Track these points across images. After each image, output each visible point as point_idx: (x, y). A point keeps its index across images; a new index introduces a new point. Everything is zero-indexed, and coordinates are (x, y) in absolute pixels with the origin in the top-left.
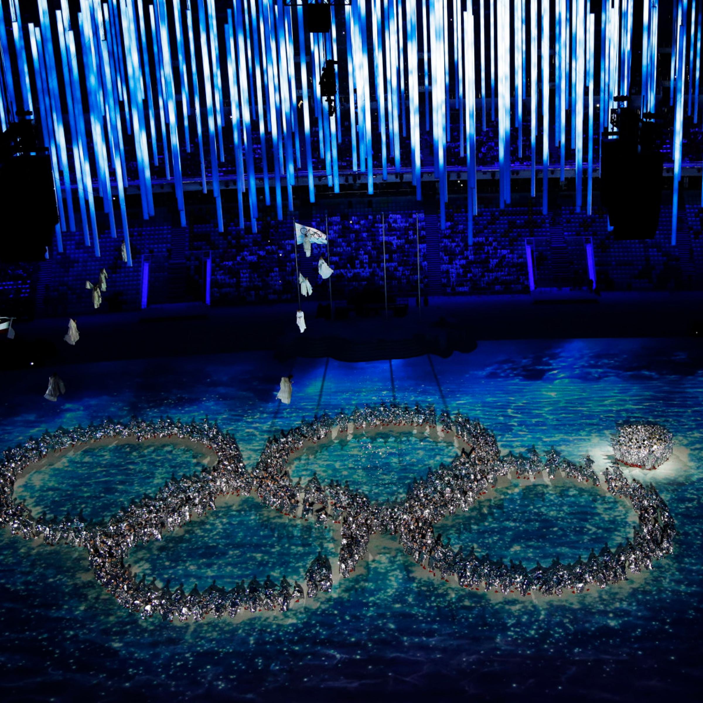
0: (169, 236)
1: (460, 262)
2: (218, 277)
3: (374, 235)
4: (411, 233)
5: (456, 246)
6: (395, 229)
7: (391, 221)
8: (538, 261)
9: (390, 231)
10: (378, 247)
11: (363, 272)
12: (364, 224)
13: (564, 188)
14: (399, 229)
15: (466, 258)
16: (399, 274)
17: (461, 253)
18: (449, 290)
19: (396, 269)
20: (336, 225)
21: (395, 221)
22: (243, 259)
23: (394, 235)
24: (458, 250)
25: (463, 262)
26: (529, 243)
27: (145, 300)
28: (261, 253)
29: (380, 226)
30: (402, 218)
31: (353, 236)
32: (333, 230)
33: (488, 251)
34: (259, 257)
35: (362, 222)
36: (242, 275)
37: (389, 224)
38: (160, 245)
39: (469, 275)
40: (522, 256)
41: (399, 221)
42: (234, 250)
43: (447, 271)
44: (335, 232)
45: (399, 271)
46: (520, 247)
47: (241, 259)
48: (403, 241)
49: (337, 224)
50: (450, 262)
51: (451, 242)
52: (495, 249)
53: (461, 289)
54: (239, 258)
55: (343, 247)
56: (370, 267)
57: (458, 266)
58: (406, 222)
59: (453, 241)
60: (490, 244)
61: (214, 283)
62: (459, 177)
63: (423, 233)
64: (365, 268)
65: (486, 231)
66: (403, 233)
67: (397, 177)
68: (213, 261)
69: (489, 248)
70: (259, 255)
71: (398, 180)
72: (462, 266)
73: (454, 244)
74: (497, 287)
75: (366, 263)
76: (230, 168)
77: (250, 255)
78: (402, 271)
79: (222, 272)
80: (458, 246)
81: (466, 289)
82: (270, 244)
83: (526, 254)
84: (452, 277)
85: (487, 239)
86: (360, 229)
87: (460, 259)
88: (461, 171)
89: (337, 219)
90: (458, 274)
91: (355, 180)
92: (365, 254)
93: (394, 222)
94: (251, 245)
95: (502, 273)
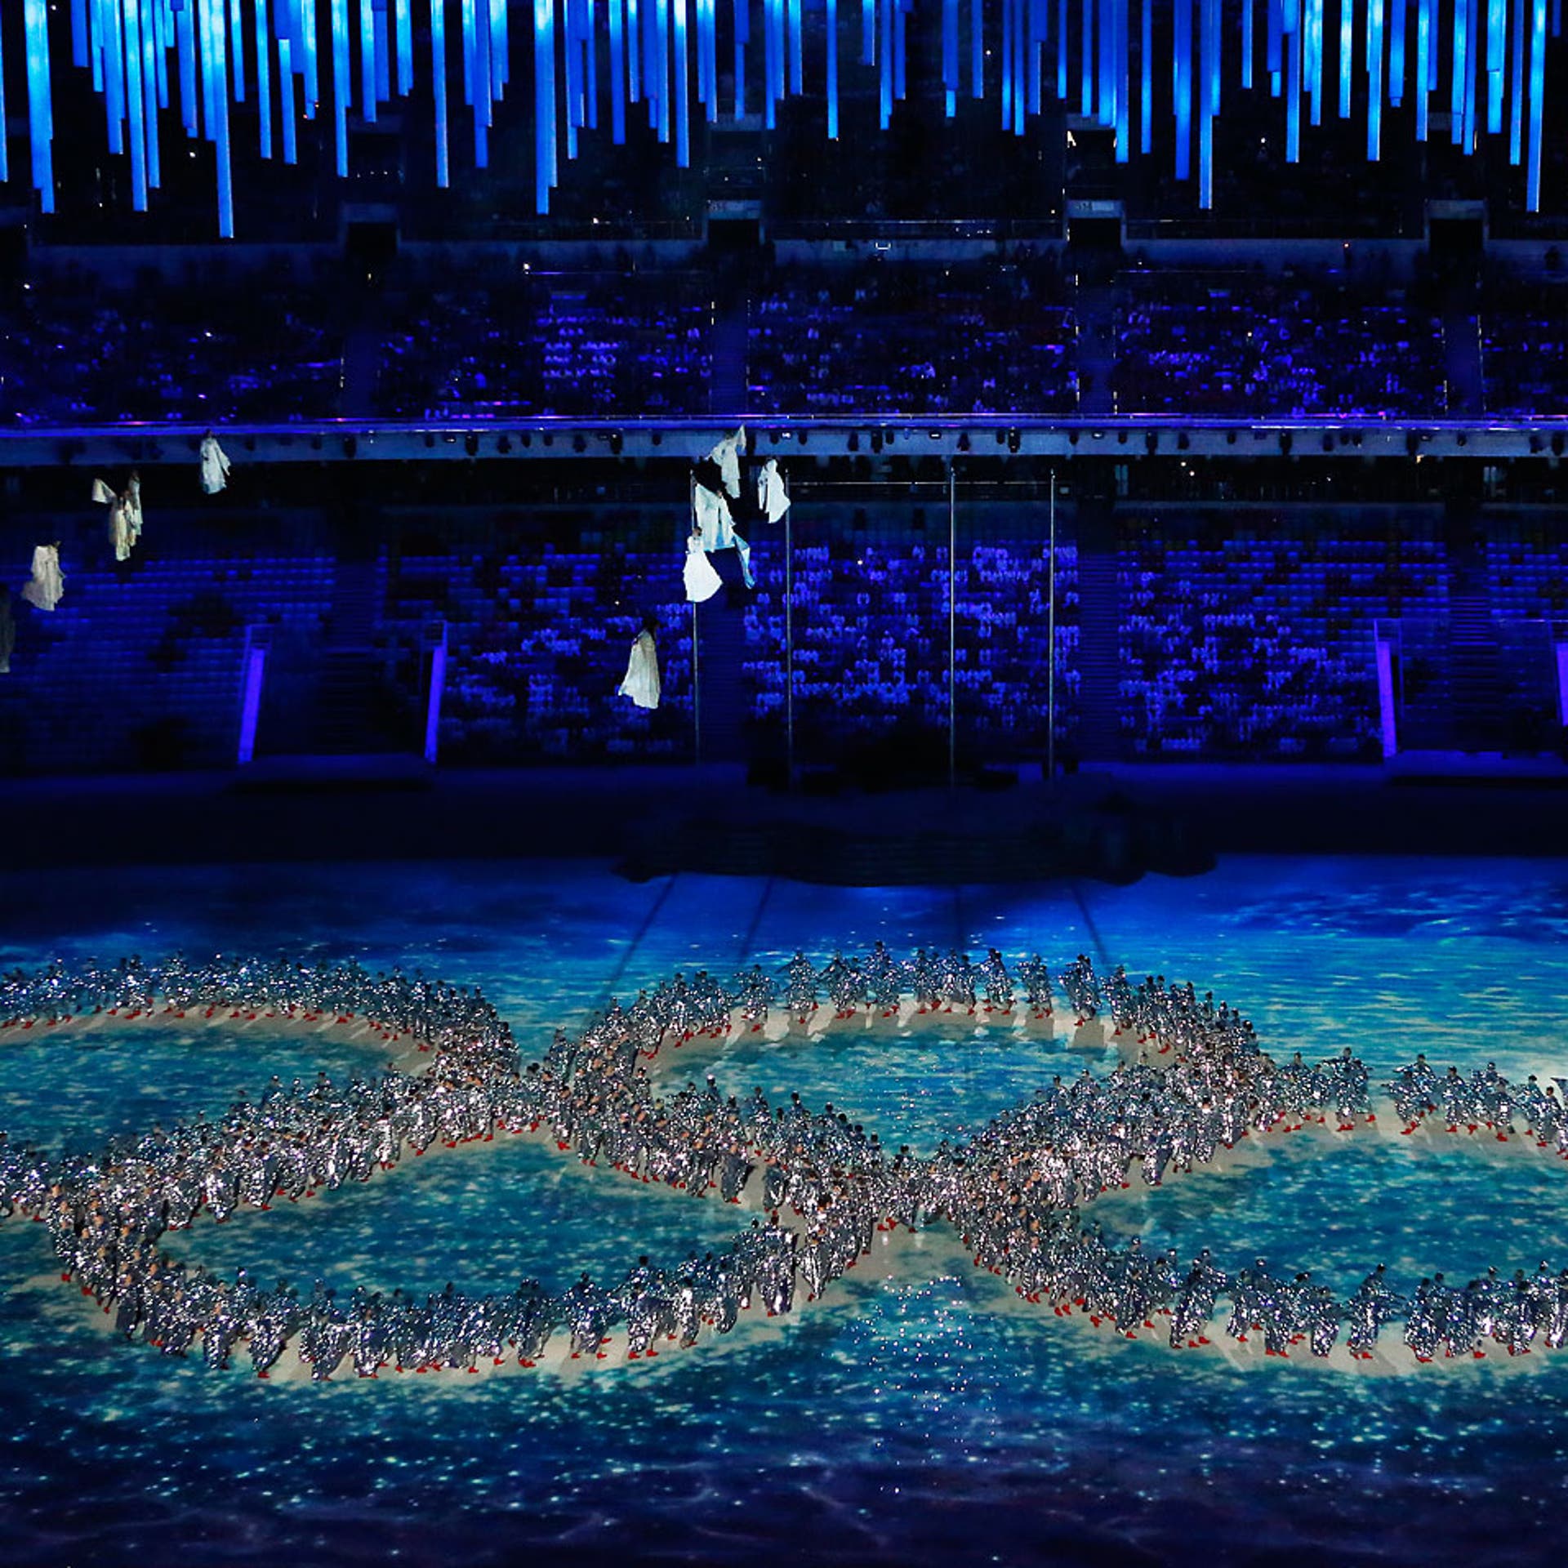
0: (328, 582)
1: (1175, 674)
2: (464, 688)
3: (927, 599)
4: (1035, 595)
5: (1166, 635)
6: (990, 587)
7: (979, 564)
8: (1408, 681)
9: (972, 590)
10: (934, 627)
11: (889, 691)
12: (899, 570)
13: (1494, 492)
14: (1003, 586)
15: (1198, 665)
16: (992, 699)
17: (1183, 652)
18: (1141, 745)
19: (986, 687)
20: (816, 570)
21: (991, 565)
22: (539, 646)
23: (984, 600)
24: (1171, 644)
25: (1189, 675)
26: (1384, 635)
27: (247, 741)
28: (593, 633)
29: (944, 576)
30: (1011, 557)
31: (863, 598)
32: (807, 582)
33: (1263, 650)
34: (587, 643)
35: (894, 564)
36: (533, 687)
37: (973, 573)
38: (301, 605)
39: (1202, 710)
40: (1366, 663)
41: (1001, 564)
42: (515, 625)
43: (1140, 697)
44: (811, 587)
45: (996, 692)
46: (1357, 644)
47: (534, 648)
48: (1010, 617)
49: (818, 566)
50: (1149, 673)
51: (1153, 624)
52: (1285, 643)
53: (1177, 744)
54: (526, 645)
55: (832, 626)
56: (910, 678)
57: (1171, 685)
58: (1022, 568)
59: (1160, 620)
60: (1270, 632)
61: (450, 705)
62: (1184, 443)
63: (1072, 596)
64: (896, 681)
65: (1258, 599)
66: (1013, 596)
67: (1000, 440)
68: (451, 652)
69: (1266, 641)
70: (585, 637)
71: (1004, 450)
72: (1184, 686)
73: (1161, 629)
74: (1286, 743)
75: (899, 668)
76: (514, 403)
77: (559, 638)
78: (1006, 694)
79: (475, 677)
80: (1173, 632)
81: (1193, 744)
82: (619, 612)
83: (1374, 661)
84: (1153, 712)
85: (1260, 618)
86: (885, 581)
87: (1178, 669)
88: (1190, 428)
89: (817, 553)
90: (1171, 706)
91: (876, 445)
92: (896, 646)
93: (985, 568)
94: (565, 612)
95: (1303, 707)
